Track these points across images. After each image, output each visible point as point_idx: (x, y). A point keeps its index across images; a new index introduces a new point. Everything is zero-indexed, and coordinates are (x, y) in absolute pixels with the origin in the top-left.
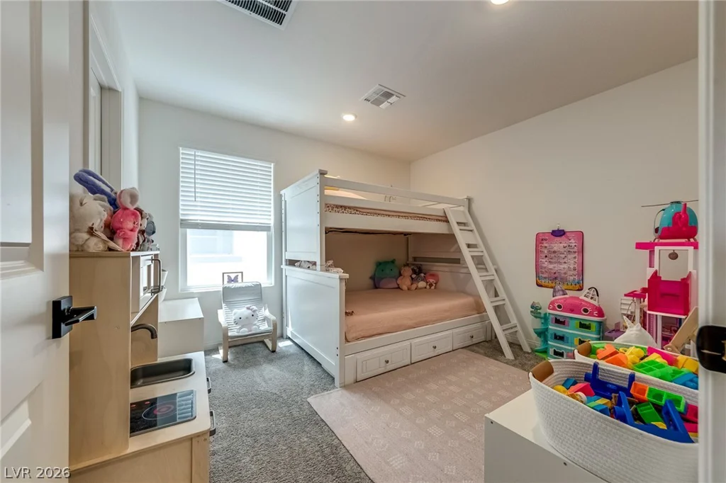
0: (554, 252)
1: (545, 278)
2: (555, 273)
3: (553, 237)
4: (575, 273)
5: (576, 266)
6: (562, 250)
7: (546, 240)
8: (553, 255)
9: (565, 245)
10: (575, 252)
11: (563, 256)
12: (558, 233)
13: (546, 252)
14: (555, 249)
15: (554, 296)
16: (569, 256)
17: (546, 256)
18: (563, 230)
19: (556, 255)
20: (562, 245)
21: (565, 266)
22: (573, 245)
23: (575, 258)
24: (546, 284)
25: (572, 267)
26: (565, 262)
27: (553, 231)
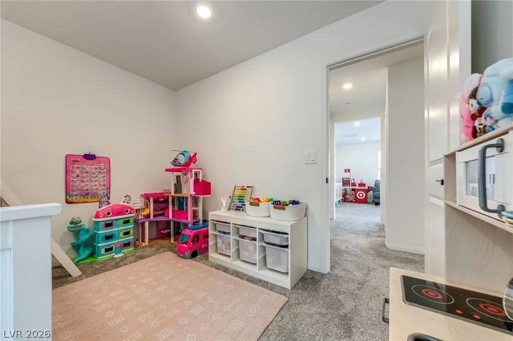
0: (87, 172)
1: (76, 195)
2: (87, 190)
3: (84, 159)
4: (105, 187)
5: (105, 183)
6: (94, 171)
7: (78, 162)
8: (85, 175)
9: (97, 167)
10: (104, 173)
11: (94, 175)
12: (89, 157)
13: (78, 172)
14: (88, 169)
15: (100, 208)
16: (100, 176)
17: (78, 176)
18: (95, 155)
19: (88, 174)
20: (94, 167)
21: (97, 183)
22: (103, 167)
23: (104, 177)
24: (78, 200)
25: (102, 184)
26: (96, 181)
27: (85, 155)
